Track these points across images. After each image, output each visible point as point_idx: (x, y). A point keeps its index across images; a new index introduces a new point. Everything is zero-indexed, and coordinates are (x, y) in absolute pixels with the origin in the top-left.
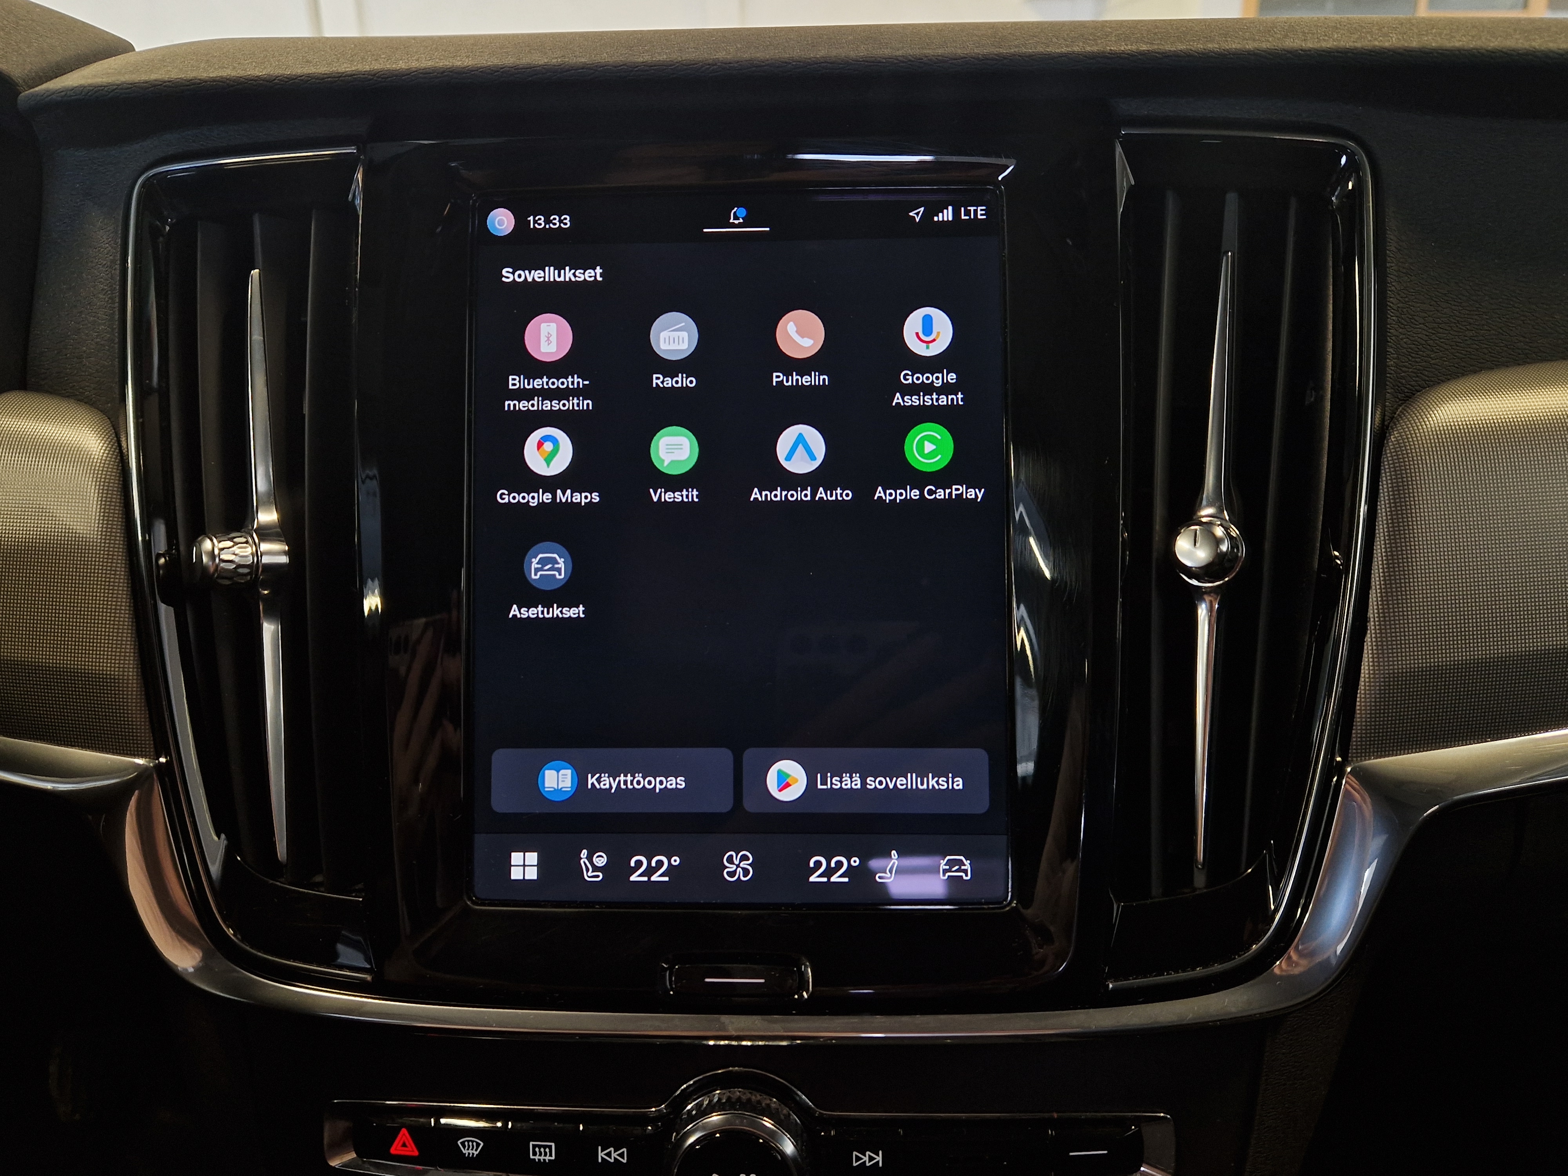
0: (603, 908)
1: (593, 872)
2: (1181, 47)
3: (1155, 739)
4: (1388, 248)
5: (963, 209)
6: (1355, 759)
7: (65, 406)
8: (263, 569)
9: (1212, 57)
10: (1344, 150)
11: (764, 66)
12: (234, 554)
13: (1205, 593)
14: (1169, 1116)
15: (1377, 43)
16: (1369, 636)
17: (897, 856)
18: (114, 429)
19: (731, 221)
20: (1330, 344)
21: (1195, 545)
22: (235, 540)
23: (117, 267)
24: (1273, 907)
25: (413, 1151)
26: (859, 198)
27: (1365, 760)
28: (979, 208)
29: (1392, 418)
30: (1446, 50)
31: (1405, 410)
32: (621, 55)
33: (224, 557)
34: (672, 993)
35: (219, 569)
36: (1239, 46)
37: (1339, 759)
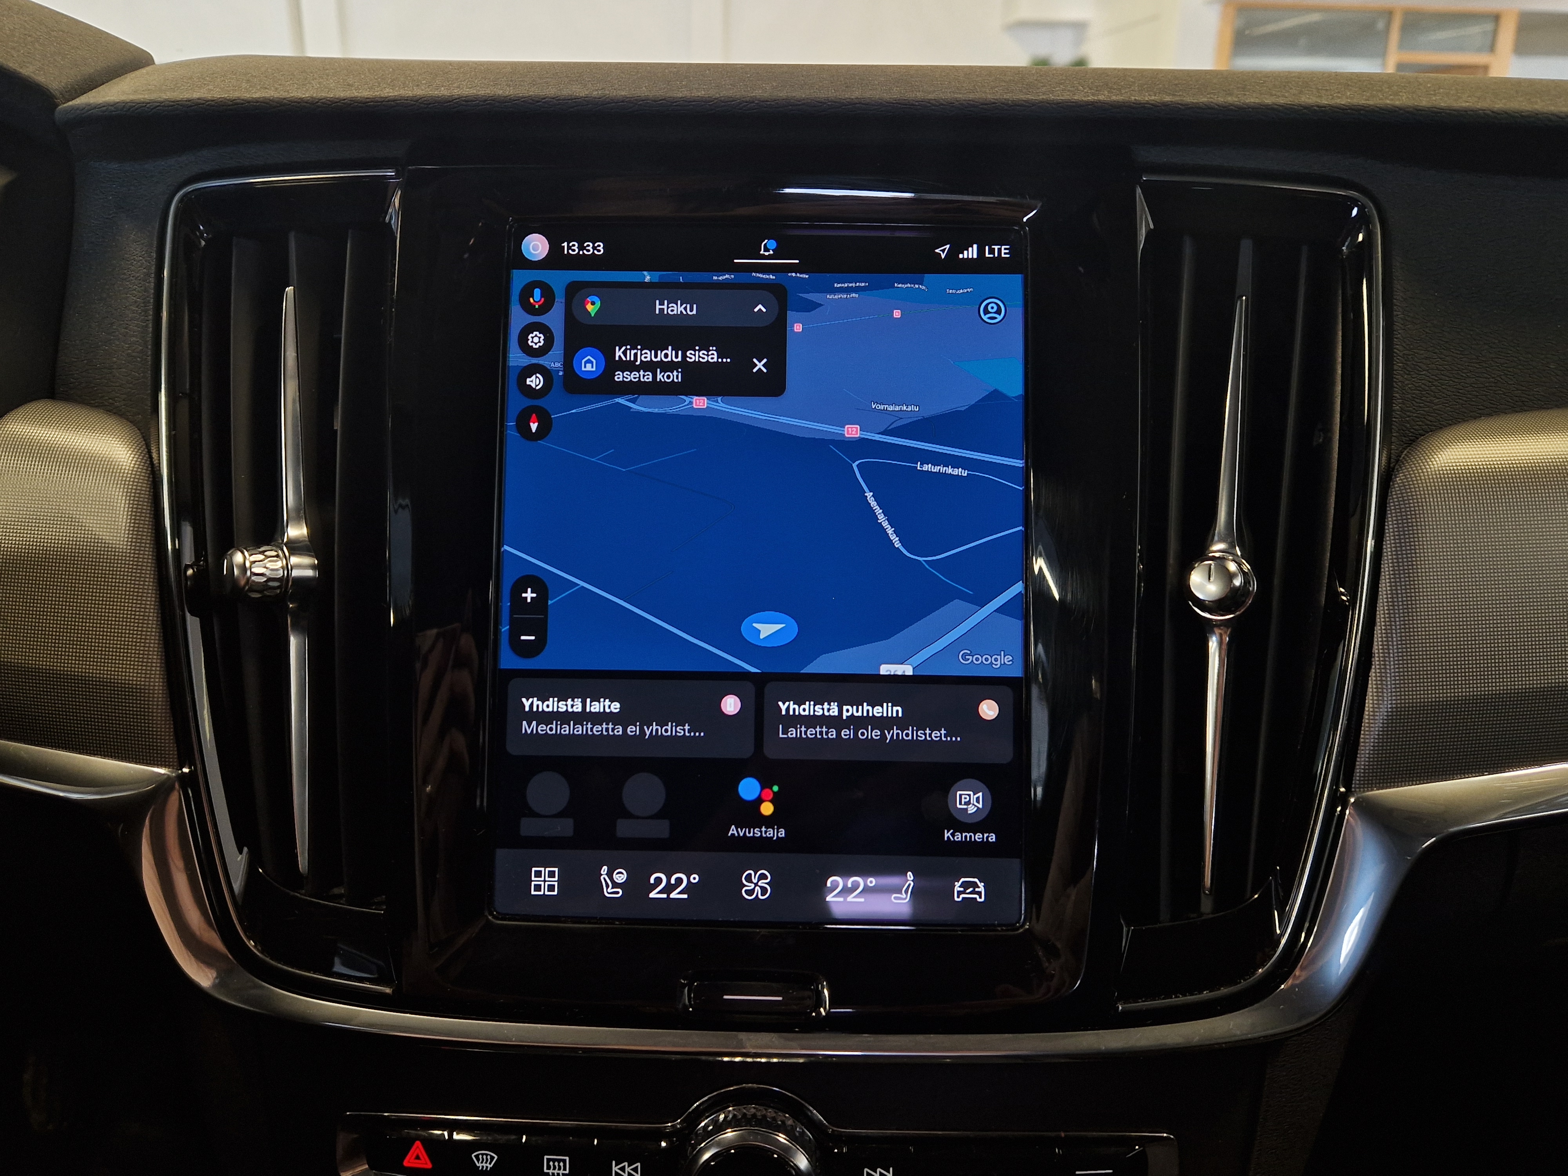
0: (622, 924)
1: (612, 888)
2: (1203, 99)
3: (1166, 767)
4: (1395, 297)
5: (987, 248)
6: (1358, 790)
7: (95, 416)
8: (293, 582)
9: (1232, 110)
10: (1355, 202)
11: (799, 105)
12: (265, 567)
13: (1216, 626)
14: (1172, 1137)
15: (1388, 102)
16: (1373, 670)
17: (912, 878)
18: (145, 440)
19: (762, 252)
20: (1339, 388)
21: (1209, 579)
22: (266, 553)
23: (152, 280)
24: (1278, 932)
25: (426, 1164)
26: (887, 234)
27: (1368, 791)
28: (1003, 247)
29: (1397, 461)
30: (1454, 110)
31: (1410, 453)
32: (660, 89)
33: (256, 570)
34: (691, 1009)
35: (250, 582)
36: (1257, 101)
37: (1342, 790)
